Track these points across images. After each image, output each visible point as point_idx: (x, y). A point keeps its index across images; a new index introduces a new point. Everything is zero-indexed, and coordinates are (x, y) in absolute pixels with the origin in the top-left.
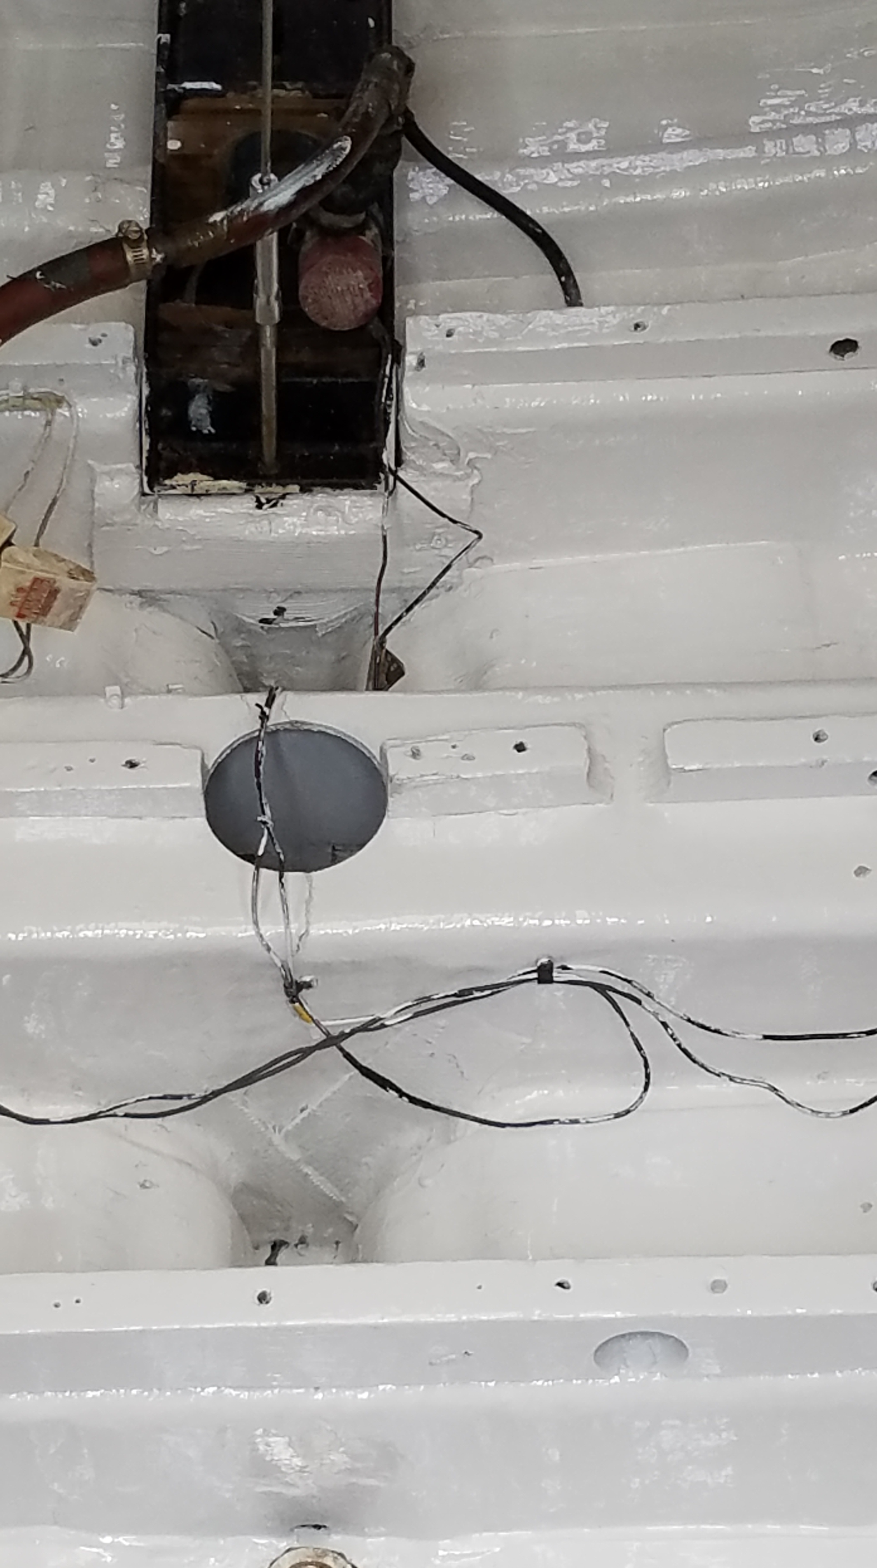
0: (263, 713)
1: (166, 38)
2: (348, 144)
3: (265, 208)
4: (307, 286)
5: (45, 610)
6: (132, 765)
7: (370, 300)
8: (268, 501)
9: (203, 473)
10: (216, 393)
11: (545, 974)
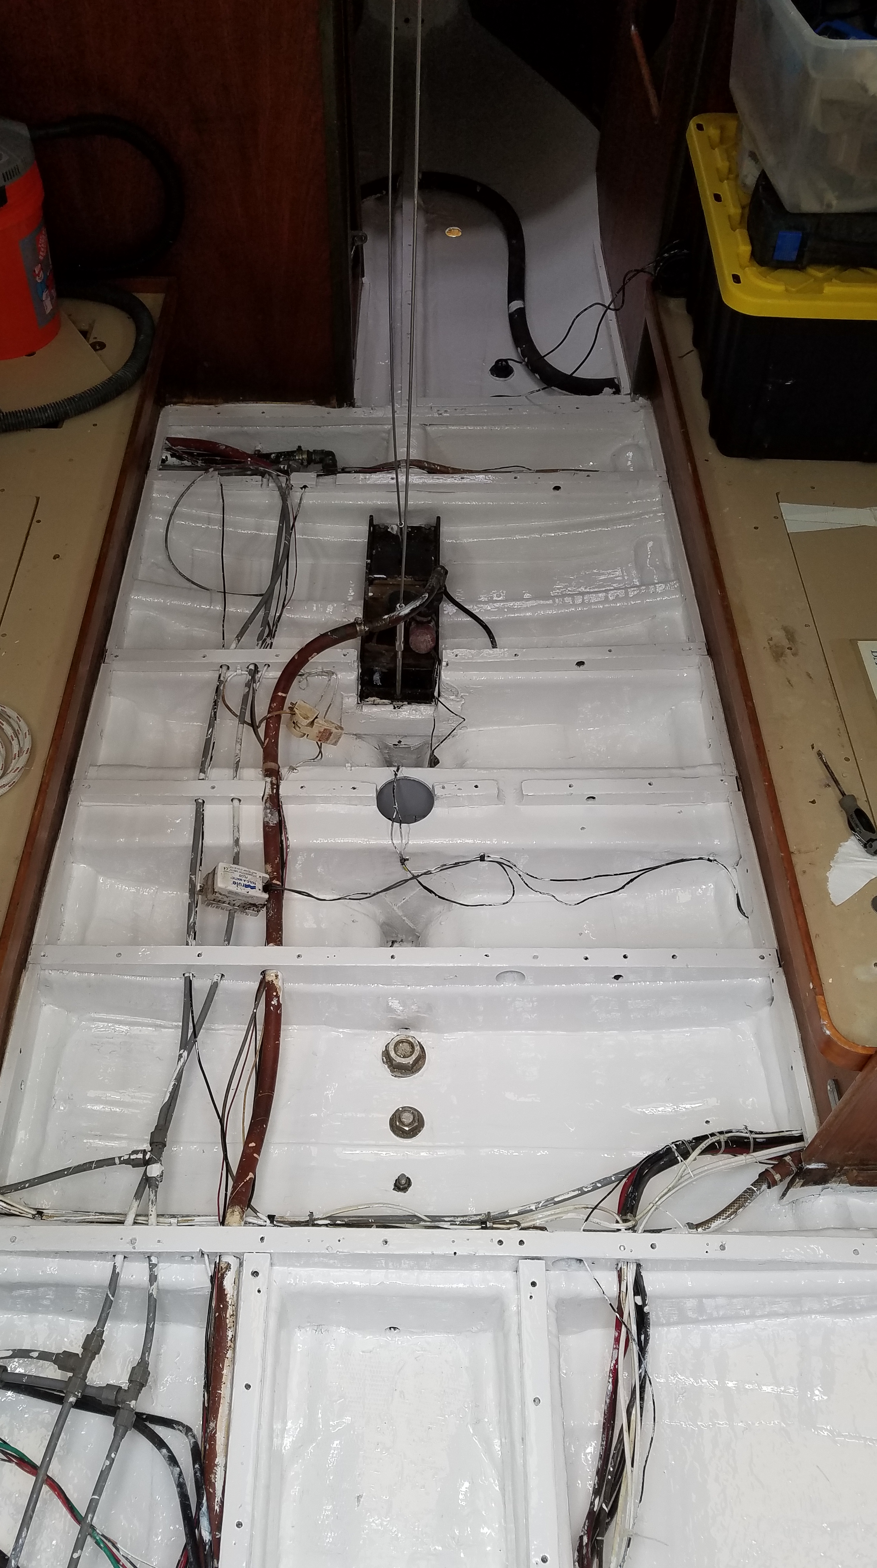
0: (396, 773)
1: (369, 561)
2: (427, 595)
3: (401, 614)
4: (412, 639)
5: (327, 739)
6: (354, 788)
7: (432, 644)
8: (397, 707)
9: (377, 697)
10: (382, 672)
11: (482, 858)
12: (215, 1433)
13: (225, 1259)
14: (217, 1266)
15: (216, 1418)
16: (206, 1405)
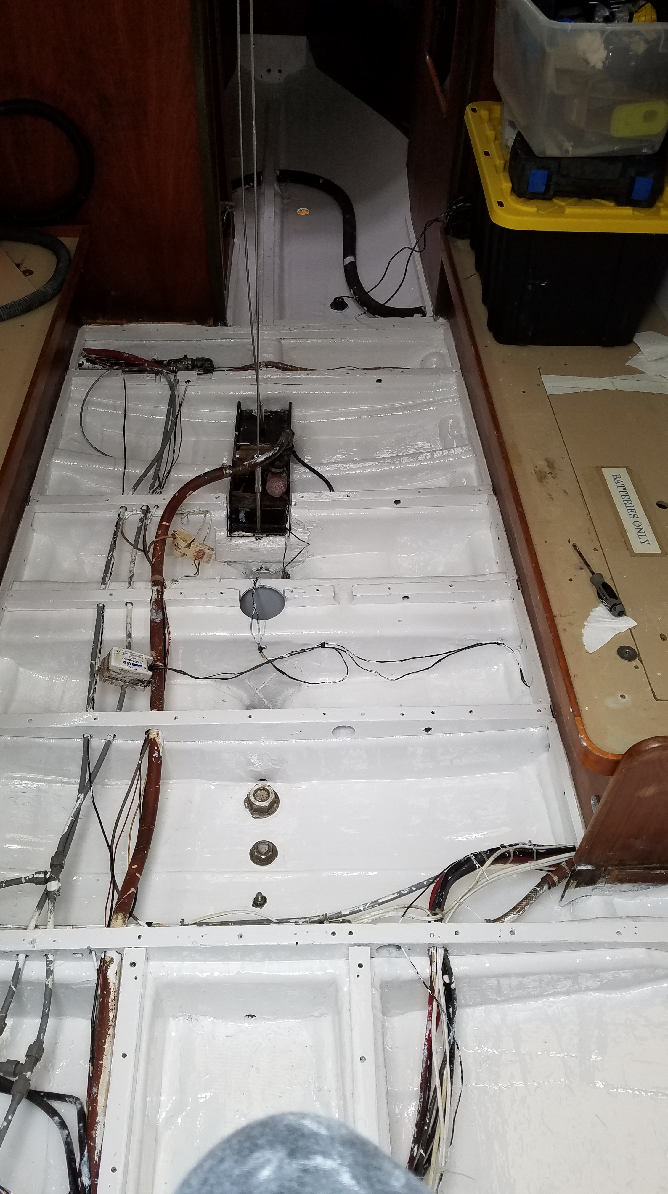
0: (255, 582)
1: (237, 433)
2: (279, 449)
3: (258, 461)
4: (268, 485)
5: (202, 558)
6: (222, 593)
7: (284, 489)
8: (258, 539)
9: (242, 531)
10: (246, 511)
11: (323, 645)
12: (97, 1096)
13: (109, 954)
14: (103, 961)
15: (98, 1084)
16: (91, 1075)
